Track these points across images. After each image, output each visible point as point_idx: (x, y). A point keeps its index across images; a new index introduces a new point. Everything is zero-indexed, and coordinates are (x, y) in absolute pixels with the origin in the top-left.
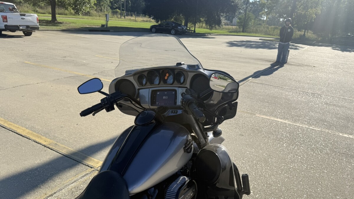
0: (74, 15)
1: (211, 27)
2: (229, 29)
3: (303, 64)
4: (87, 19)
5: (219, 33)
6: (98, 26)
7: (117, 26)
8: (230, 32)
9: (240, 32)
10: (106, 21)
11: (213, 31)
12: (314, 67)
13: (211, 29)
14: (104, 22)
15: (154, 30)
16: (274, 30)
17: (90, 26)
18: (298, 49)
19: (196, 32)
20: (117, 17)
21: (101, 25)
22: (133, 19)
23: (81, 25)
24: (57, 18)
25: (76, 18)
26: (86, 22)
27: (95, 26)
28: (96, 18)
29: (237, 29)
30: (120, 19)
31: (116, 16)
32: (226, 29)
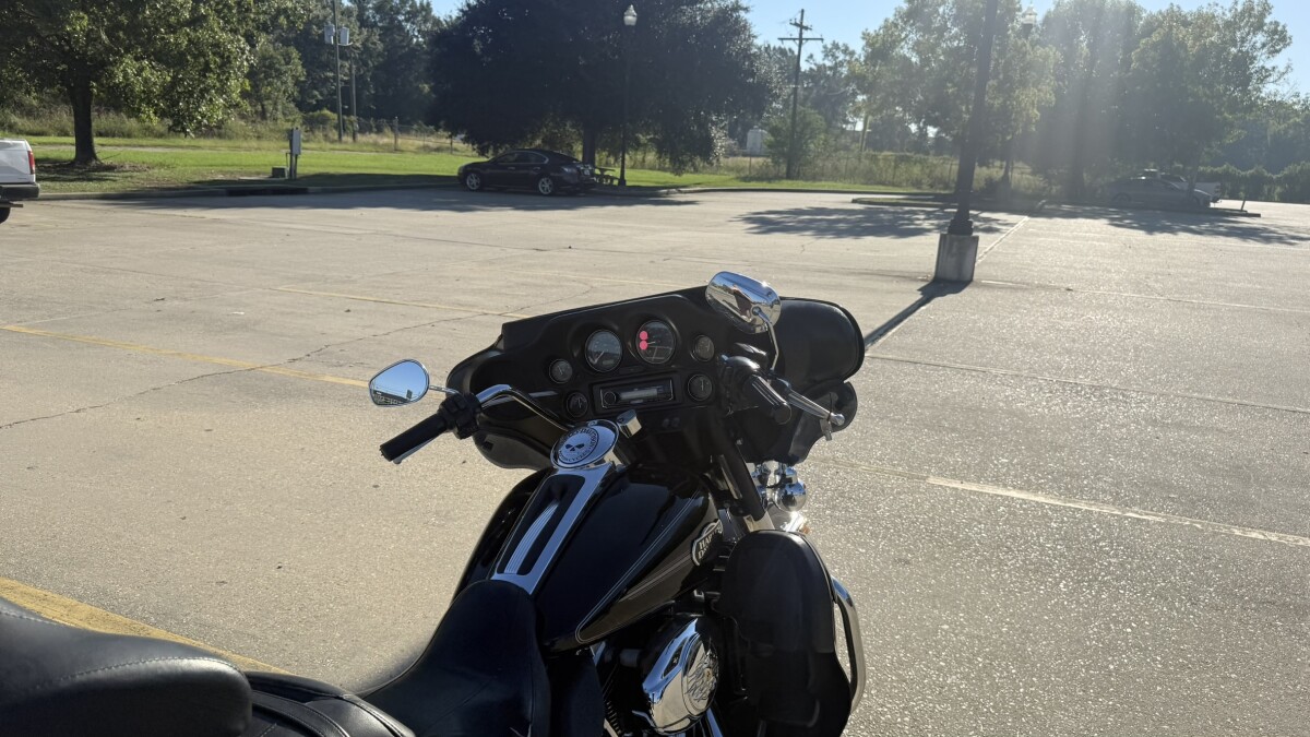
0: (161, 136)
1: (677, 165)
2: (738, 169)
3: (1028, 284)
4: (211, 148)
5: (707, 186)
6: (258, 173)
7: (332, 171)
8: (745, 179)
9: (778, 178)
10: (291, 154)
11: (687, 178)
12: (1069, 290)
13: (678, 171)
14: (281, 159)
15: (474, 181)
16: (896, 167)
17: (228, 177)
18: (997, 230)
19: (628, 184)
20: (326, 136)
21: (269, 170)
22: (386, 145)
23: (194, 173)
24: (96, 150)
25: (168, 147)
26: (213, 162)
27: (250, 174)
28: (245, 144)
29: (767, 166)
30: (337, 146)
31: (319, 134)
32: (730, 169)
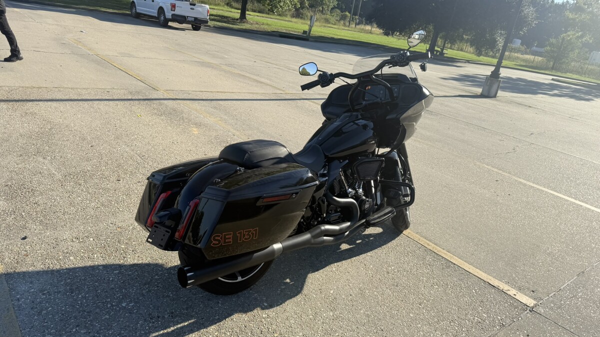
0: (268, 14)
1: (479, 52)
6: (299, 32)
7: (328, 36)
10: (310, 26)
11: (482, 58)
14: (306, 28)
17: (287, 32)
21: (302, 31)
22: (368, 30)
23: (276, 28)
24: (247, 15)
26: (286, 26)
27: (295, 32)
